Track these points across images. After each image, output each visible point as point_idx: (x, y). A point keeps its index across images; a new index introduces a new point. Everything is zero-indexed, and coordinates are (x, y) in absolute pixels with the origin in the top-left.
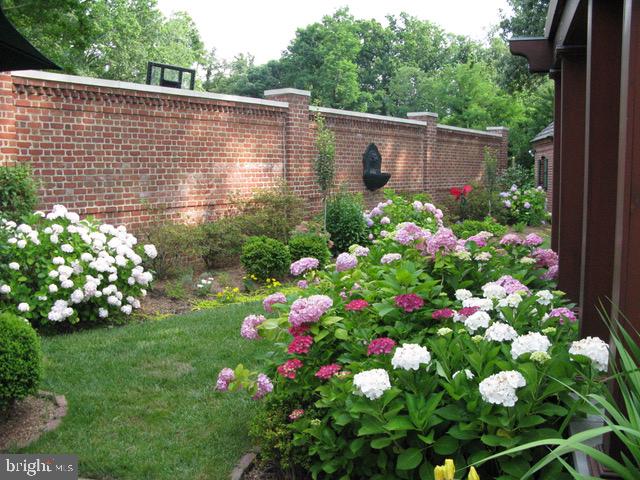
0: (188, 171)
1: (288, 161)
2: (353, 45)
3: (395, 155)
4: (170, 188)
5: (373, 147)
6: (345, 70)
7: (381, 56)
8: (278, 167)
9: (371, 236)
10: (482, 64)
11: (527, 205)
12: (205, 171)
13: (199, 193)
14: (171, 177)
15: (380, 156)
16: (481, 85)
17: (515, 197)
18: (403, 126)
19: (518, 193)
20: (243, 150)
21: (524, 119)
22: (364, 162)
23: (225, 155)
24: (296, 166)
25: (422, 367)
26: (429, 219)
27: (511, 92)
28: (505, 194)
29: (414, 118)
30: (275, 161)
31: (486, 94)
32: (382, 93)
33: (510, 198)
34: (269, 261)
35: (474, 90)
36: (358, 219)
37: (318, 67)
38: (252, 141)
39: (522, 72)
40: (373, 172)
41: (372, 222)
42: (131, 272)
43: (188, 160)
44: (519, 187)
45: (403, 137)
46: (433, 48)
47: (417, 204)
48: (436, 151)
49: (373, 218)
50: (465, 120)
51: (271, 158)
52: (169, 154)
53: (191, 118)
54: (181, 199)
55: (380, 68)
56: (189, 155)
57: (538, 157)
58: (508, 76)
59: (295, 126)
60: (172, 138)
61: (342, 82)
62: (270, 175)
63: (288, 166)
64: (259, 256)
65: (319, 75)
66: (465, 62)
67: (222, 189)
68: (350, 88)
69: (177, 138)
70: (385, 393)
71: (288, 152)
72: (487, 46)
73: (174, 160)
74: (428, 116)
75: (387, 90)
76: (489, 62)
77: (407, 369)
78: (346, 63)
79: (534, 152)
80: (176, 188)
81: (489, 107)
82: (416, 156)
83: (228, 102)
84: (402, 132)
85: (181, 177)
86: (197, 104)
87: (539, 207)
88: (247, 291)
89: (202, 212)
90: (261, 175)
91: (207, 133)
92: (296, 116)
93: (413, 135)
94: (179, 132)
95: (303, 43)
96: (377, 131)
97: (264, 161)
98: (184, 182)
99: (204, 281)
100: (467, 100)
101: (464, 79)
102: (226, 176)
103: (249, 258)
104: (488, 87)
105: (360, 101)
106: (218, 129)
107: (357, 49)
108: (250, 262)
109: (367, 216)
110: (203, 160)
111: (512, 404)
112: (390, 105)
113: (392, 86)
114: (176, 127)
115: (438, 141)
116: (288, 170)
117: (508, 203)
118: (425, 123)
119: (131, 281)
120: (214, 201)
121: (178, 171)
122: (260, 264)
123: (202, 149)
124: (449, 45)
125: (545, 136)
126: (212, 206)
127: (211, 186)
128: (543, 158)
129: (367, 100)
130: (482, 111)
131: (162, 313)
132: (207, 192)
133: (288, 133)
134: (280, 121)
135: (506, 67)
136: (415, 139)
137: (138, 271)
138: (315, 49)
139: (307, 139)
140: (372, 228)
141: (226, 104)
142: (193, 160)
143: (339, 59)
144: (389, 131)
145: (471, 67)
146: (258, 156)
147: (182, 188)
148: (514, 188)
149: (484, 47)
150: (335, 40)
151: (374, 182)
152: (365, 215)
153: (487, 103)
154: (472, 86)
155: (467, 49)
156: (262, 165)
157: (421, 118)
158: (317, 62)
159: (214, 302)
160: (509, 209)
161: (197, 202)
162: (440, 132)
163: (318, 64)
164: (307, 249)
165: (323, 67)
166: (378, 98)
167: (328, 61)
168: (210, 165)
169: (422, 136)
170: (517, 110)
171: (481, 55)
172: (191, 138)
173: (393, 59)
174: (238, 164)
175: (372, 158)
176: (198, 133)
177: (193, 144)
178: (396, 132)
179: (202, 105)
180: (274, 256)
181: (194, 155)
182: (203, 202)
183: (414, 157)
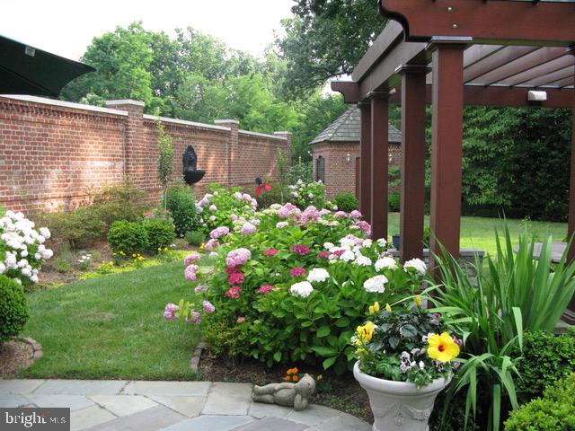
0: (51, 168)
1: (128, 160)
2: (146, 55)
3: (207, 155)
4: (37, 182)
5: (190, 149)
6: (140, 77)
7: (170, 65)
8: (120, 165)
9: (202, 221)
10: (259, 76)
11: (311, 195)
12: (64, 168)
13: (59, 186)
14: (37, 173)
15: (196, 156)
16: (260, 94)
17: (301, 189)
18: (213, 131)
19: (303, 185)
20: (92, 151)
21: (297, 124)
22: (184, 161)
23: (79, 155)
24: (134, 164)
25: (327, 279)
26: (247, 207)
27: (286, 101)
28: (293, 187)
29: (220, 124)
30: (118, 160)
31: (264, 102)
32: (170, 98)
33: (297, 190)
34: (133, 241)
35: (254, 99)
36: (191, 207)
37: (114, 73)
38: (99, 143)
39: (296, 83)
40: (191, 169)
41: (202, 210)
42: (37, 249)
43: (51, 159)
44: (304, 181)
45: (212, 140)
46: (215, 60)
47: (238, 195)
48: (238, 152)
49: (202, 206)
50: (246, 124)
51: (114, 158)
52: (36, 153)
53: (52, 123)
54: (46, 191)
55: (169, 76)
56: (51, 154)
57: (315, 156)
58: (285, 87)
59: (132, 132)
60: (38, 139)
61: (136, 88)
62: (114, 172)
63: (127, 164)
64: (124, 237)
65: (115, 80)
66: (246, 73)
67: (78, 182)
68: (144, 94)
69: (41, 140)
70: (311, 293)
71: (127, 152)
72: (263, 60)
73: (40, 159)
74: (232, 123)
75: (175, 95)
76: (265, 73)
77: (319, 281)
78: (139, 71)
79: (312, 152)
80: (42, 182)
81: (267, 113)
82: (222, 156)
83: (82, 110)
84: (213, 137)
85: (46, 173)
86: (58, 112)
87: (320, 197)
88: (117, 264)
89: (62, 202)
90: (106, 172)
91: (65, 136)
92: (133, 123)
93: (220, 138)
94: (43, 135)
95: (99, 51)
96: (194, 135)
97: (109, 160)
98: (47, 177)
99: (84, 257)
100: (248, 107)
101: (245, 89)
102: (79, 172)
103: (116, 239)
104: (265, 96)
105: (154, 105)
106: (74, 133)
107: (150, 59)
108: (117, 241)
109: (198, 205)
110: (62, 159)
111: (383, 291)
112: (179, 109)
113: (179, 92)
114: (41, 130)
115: (240, 143)
116: (128, 168)
117: (296, 194)
118: (229, 129)
119: (38, 256)
120: (71, 194)
121: (43, 168)
122: (127, 243)
123: (61, 150)
124: (230, 58)
125: (322, 140)
126: (69, 198)
127: (69, 181)
128: (320, 157)
129: (159, 104)
130: (261, 116)
131: (57, 283)
132: (66, 186)
133: (127, 137)
134: (121, 127)
135: (283, 80)
136: (221, 142)
137: (41, 248)
138: (111, 57)
139: (142, 142)
140: (202, 214)
141: (80, 112)
142: (54, 159)
143: (133, 67)
144: (202, 136)
145: (251, 78)
146: (104, 156)
147: (46, 182)
148: (300, 182)
149: (260, 61)
150: (130, 50)
151: (192, 177)
152: (196, 204)
153: (265, 110)
154: (252, 94)
155: (246, 62)
156: (108, 164)
157: (226, 124)
158: (113, 69)
159: (95, 273)
160: (296, 198)
161: (58, 194)
162: (241, 136)
163: (114, 71)
164: (160, 230)
165: (118, 74)
166: (168, 103)
167: (124, 68)
168: (68, 163)
169: (227, 139)
170: (290, 116)
171: (258, 68)
172: (53, 140)
173: (181, 70)
174: (89, 162)
175: (189, 158)
176: (58, 136)
177: (55, 145)
178: (208, 136)
179: (62, 112)
180: (137, 236)
181: (55, 154)
182: (63, 194)
183: (221, 156)
